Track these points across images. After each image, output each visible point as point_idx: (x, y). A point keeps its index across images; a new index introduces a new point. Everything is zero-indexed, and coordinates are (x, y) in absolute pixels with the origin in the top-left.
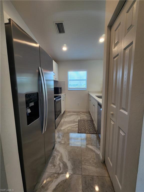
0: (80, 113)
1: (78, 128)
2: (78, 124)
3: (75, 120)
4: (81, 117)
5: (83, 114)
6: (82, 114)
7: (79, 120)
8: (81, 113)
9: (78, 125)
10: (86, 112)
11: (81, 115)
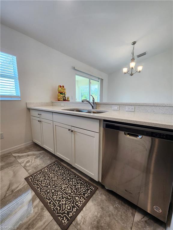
0: (15, 157)
1: (49, 209)
2: (38, 194)
3: (13, 187)
4: (25, 167)
5: (23, 156)
6: (20, 157)
7: (26, 179)
8: (14, 155)
9: (38, 200)
10: (27, 149)
11: (20, 161)
